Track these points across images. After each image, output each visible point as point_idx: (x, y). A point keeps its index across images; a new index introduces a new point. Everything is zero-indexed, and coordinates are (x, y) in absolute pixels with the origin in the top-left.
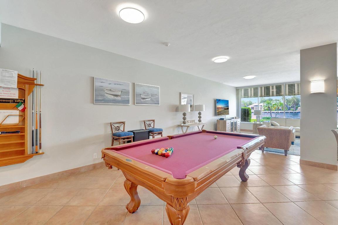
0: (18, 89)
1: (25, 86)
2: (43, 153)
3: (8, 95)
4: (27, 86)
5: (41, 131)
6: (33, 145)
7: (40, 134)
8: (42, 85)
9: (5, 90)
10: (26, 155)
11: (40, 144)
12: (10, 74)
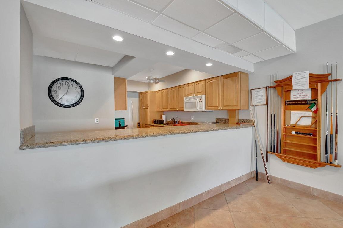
0: (311, 89)
1: (317, 85)
2: (339, 166)
3: (302, 97)
4: (319, 84)
5: (337, 138)
6: (326, 153)
7: (336, 141)
8: (339, 80)
9: (299, 92)
10: (317, 161)
11: (336, 154)
12: (302, 76)
